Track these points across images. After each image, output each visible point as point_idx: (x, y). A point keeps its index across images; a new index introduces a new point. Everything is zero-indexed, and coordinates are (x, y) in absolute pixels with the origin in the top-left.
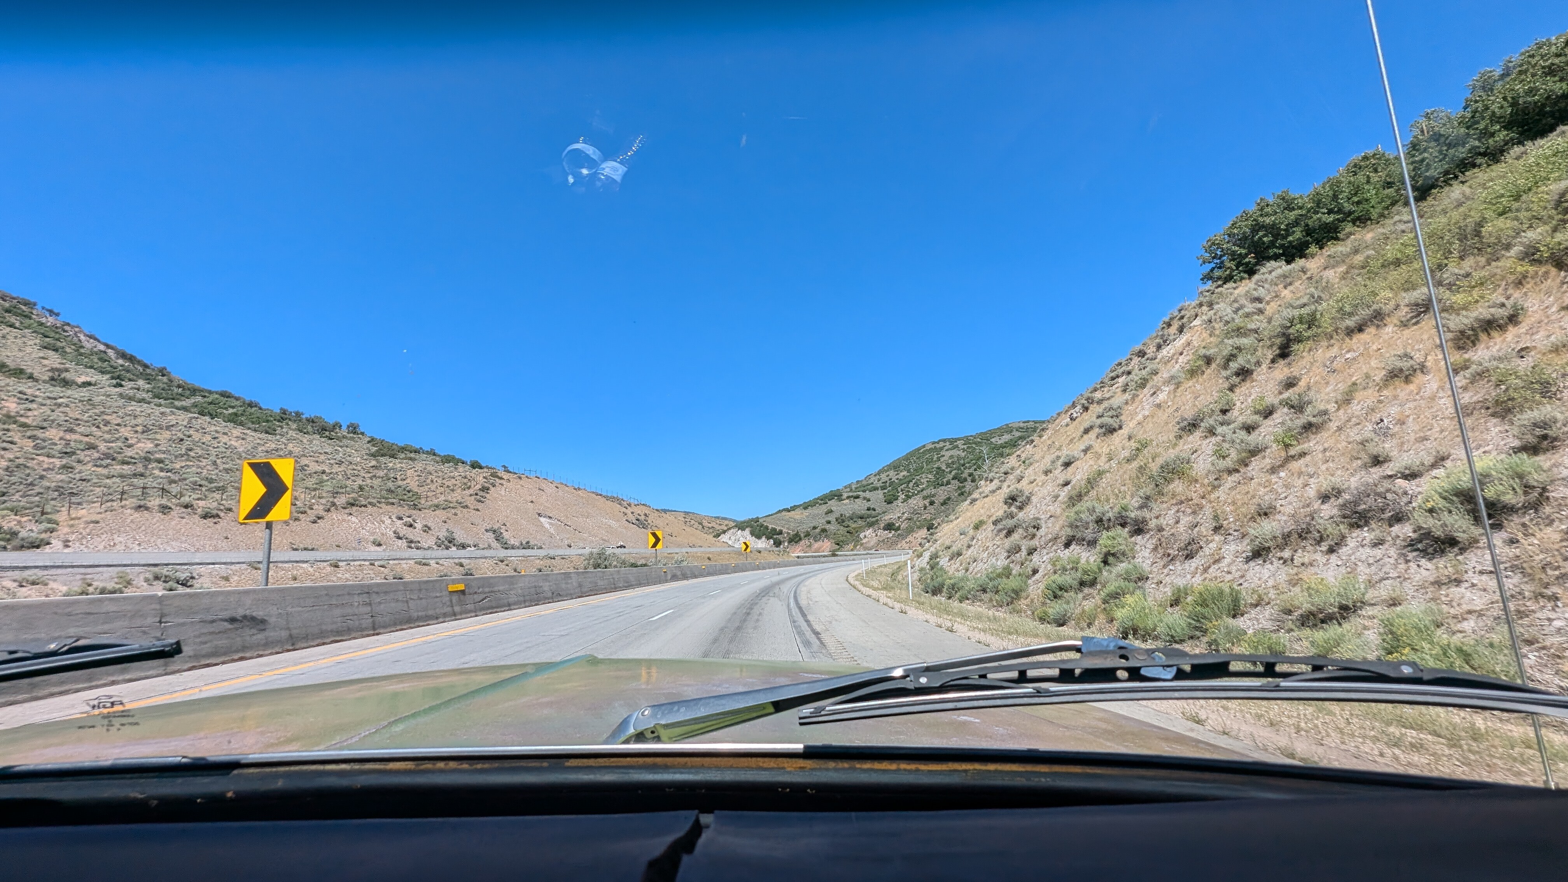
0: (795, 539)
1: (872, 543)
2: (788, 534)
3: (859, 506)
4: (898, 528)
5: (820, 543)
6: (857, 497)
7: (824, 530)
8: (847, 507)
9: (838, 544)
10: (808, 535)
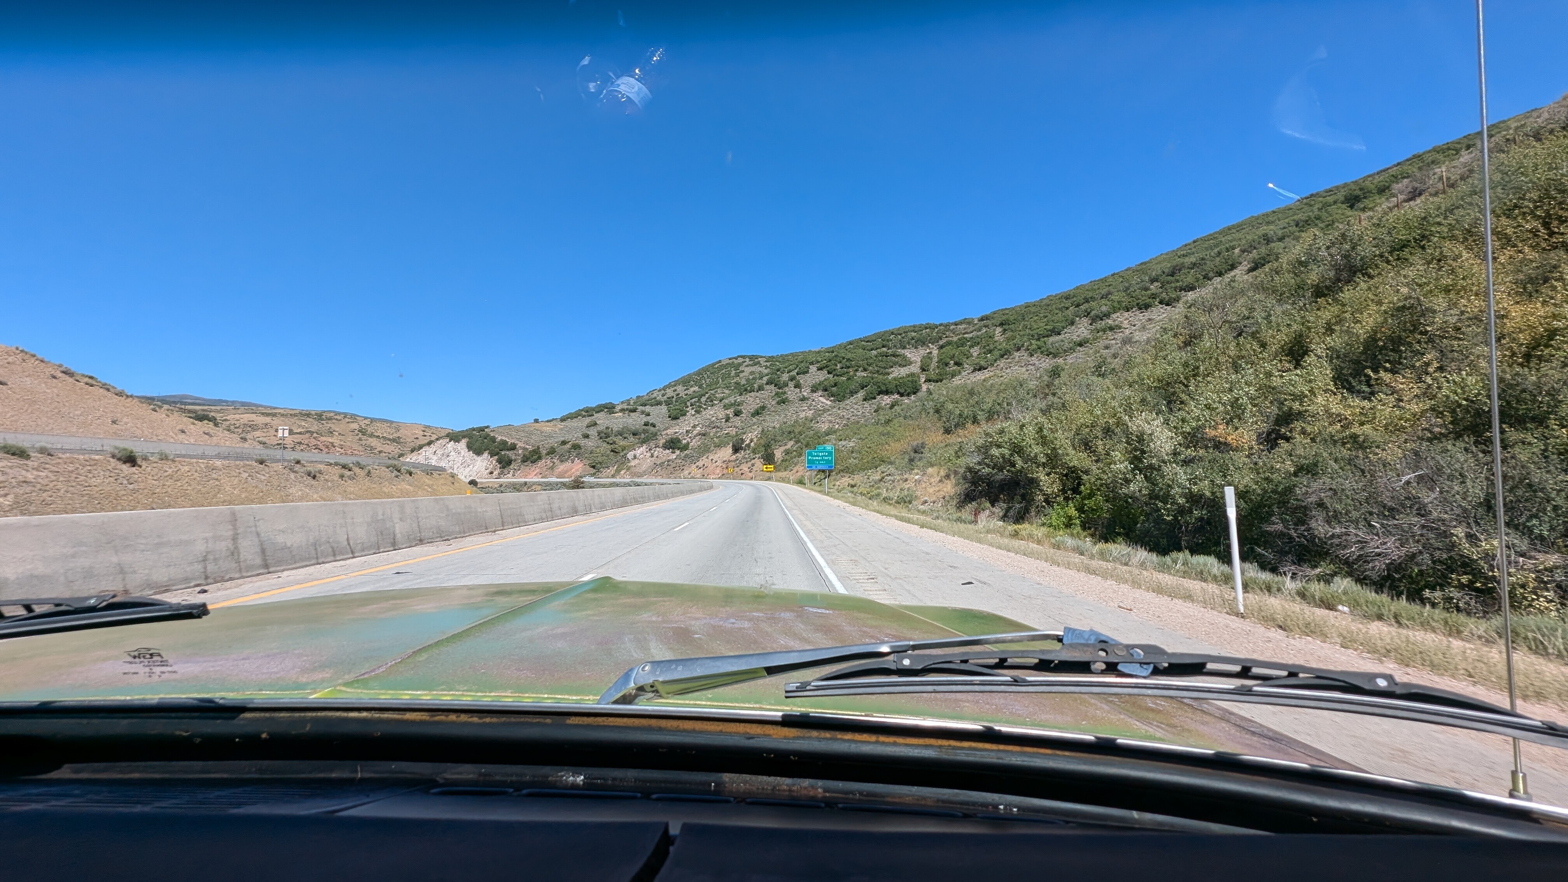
0: (533, 457)
1: (644, 468)
2: (525, 449)
3: (636, 421)
4: (686, 447)
5: (567, 465)
6: (634, 411)
7: (576, 447)
8: (618, 421)
9: (593, 467)
10: (552, 452)
